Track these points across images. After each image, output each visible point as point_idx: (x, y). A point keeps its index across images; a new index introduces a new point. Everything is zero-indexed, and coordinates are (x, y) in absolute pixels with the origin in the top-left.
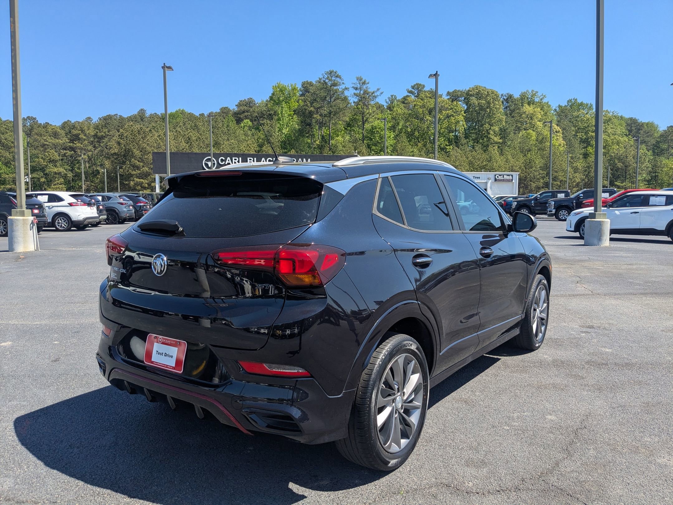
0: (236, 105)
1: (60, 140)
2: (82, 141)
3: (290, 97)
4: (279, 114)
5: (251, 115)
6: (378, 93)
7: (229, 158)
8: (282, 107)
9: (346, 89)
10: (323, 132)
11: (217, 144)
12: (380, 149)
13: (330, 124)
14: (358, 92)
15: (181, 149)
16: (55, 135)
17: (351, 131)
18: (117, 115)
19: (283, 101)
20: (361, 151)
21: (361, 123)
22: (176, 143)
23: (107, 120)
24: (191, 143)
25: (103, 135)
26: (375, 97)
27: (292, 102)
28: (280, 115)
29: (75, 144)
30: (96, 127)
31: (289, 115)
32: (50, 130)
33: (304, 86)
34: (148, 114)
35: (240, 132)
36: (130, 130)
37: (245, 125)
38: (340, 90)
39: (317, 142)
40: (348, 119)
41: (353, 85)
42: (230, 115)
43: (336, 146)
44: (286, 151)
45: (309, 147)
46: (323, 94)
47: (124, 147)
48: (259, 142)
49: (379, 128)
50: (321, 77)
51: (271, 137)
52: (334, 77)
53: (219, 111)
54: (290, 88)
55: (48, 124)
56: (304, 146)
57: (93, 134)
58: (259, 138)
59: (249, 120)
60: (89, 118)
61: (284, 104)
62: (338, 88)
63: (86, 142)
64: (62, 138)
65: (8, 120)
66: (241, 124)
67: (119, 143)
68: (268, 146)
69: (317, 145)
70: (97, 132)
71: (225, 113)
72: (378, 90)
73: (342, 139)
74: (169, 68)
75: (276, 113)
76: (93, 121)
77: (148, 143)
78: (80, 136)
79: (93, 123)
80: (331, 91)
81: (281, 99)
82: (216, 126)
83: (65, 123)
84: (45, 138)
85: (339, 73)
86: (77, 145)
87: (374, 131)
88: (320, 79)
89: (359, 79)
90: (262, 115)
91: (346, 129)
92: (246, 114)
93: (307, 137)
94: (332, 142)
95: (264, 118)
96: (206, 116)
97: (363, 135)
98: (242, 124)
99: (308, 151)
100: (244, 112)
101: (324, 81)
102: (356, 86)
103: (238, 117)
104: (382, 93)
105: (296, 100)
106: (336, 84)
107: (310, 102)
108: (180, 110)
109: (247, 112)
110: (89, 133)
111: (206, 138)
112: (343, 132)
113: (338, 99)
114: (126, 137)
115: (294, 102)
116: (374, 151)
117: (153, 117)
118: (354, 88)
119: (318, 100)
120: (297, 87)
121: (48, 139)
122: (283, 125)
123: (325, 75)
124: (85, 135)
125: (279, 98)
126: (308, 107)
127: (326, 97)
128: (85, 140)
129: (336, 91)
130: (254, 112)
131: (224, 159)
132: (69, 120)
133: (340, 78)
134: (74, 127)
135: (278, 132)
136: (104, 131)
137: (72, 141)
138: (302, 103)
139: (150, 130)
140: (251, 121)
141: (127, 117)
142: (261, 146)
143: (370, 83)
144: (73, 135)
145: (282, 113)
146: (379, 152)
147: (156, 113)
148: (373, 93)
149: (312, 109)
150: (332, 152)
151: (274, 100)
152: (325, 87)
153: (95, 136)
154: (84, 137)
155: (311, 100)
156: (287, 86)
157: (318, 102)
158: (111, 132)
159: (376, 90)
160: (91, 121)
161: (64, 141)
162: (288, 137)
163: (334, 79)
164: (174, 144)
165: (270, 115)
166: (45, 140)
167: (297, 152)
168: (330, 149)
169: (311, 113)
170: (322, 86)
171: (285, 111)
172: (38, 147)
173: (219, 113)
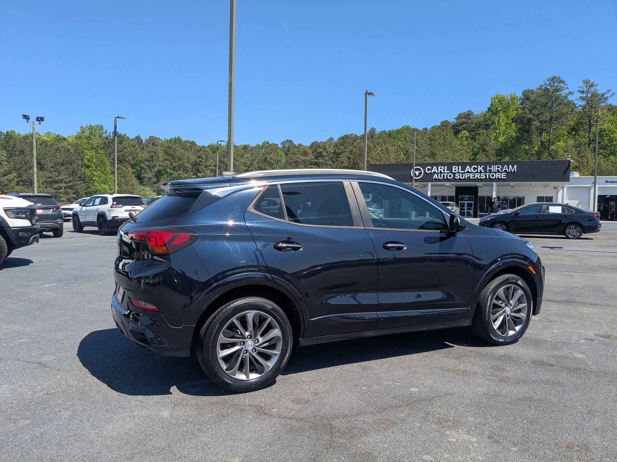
0: (455, 118)
1: (308, 158)
2: (324, 157)
3: (508, 106)
4: (495, 124)
5: (469, 126)
6: (609, 95)
7: (435, 167)
8: (499, 117)
9: (570, 93)
10: (543, 138)
11: (433, 155)
12: (609, 152)
13: (550, 130)
14: (585, 95)
15: (399, 160)
16: (305, 153)
17: (575, 135)
18: (353, 134)
19: (501, 110)
20: (585, 155)
21: (587, 126)
22: (396, 155)
23: (344, 140)
24: (409, 155)
25: (340, 152)
26: (606, 99)
27: (510, 111)
28: (497, 125)
29: (319, 160)
30: (336, 145)
31: (506, 124)
32: (301, 150)
33: (525, 94)
34: (378, 131)
35: (456, 143)
36: (358, 147)
37: (463, 135)
38: (563, 95)
39: (535, 148)
40: (572, 123)
41: (579, 89)
42: (449, 128)
43: (556, 152)
44: (501, 158)
45: (526, 153)
46: (543, 100)
47: (352, 161)
48: (473, 151)
49: (609, 131)
50: (542, 83)
51: (486, 146)
52: (556, 82)
53: (439, 124)
54: (509, 98)
55: (301, 145)
56: (520, 153)
57: (332, 151)
58: (475, 147)
59: (466, 131)
60: (331, 138)
61: (501, 114)
62: (561, 93)
63: (327, 158)
64: (309, 156)
65: (273, 143)
66: (458, 135)
67: (349, 158)
68: (482, 154)
69: (536, 151)
70: (336, 150)
71: (445, 126)
72: (609, 91)
73: (563, 144)
74: (371, 94)
75: (493, 123)
76: (334, 141)
77: (372, 157)
78: (323, 153)
79: (334, 142)
80: (552, 97)
81: (499, 109)
82: (434, 138)
83: (313, 143)
84: (297, 156)
85: (562, 78)
86: (320, 161)
87: (602, 134)
88: (541, 86)
89: (586, 82)
90: (479, 126)
91: (569, 133)
92: (464, 125)
93: (525, 144)
94: (553, 147)
95: (482, 128)
96: (429, 130)
97: (590, 139)
98: (460, 135)
99: (525, 157)
100: (462, 124)
101: (546, 88)
102: (583, 89)
103: (456, 129)
104: (613, 94)
105: (515, 108)
106: (558, 90)
107: (529, 110)
108: (405, 126)
109: (465, 124)
110: (329, 151)
111: (423, 150)
112: (566, 137)
113: (560, 104)
114: (355, 152)
115: (513, 110)
116: (603, 155)
117: (381, 134)
118: (580, 92)
119: (538, 106)
120: (516, 95)
121: (299, 157)
122: (499, 133)
123: (547, 82)
124: (327, 153)
125: (497, 108)
126: (527, 114)
127: (547, 104)
128: (326, 156)
129: (558, 97)
130: (472, 123)
131: (430, 168)
132: (316, 141)
133: (564, 83)
134: (319, 146)
135: (494, 141)
136: (341, 148)
137: (316, 158)
138: (520, 111)
139: (375, 146)
140: (469, 131)
141: (360, 135)
142: (475, 154)
143: (598, 85)
144: (318, 153)
145: (499, 122)
146: (607, 155)
147: (384, 131)
148: (603, 95)
149: (531, 116)
150: (552, 157)
151: (493, 111)
152: (546, 93)
153: (334, 152)
154: (326, 154)
155: (530, 108)
156: (505, 97)
157: (537, 109)
158: (346, 149)
159: (606, 91)
160: (333, 141)
161: (311, 158)
162: (504, 145)
163: (557, 84)
164: (394, 156)
165: (487, 125)
166: (297, 158)
167: (512, 159)
168: (550, 155)
169: (530, 121)
170: (542, 93)
171: (502, 119)
172: (292, 163)
173: (439, 126)
